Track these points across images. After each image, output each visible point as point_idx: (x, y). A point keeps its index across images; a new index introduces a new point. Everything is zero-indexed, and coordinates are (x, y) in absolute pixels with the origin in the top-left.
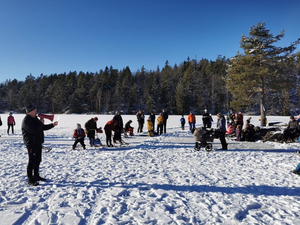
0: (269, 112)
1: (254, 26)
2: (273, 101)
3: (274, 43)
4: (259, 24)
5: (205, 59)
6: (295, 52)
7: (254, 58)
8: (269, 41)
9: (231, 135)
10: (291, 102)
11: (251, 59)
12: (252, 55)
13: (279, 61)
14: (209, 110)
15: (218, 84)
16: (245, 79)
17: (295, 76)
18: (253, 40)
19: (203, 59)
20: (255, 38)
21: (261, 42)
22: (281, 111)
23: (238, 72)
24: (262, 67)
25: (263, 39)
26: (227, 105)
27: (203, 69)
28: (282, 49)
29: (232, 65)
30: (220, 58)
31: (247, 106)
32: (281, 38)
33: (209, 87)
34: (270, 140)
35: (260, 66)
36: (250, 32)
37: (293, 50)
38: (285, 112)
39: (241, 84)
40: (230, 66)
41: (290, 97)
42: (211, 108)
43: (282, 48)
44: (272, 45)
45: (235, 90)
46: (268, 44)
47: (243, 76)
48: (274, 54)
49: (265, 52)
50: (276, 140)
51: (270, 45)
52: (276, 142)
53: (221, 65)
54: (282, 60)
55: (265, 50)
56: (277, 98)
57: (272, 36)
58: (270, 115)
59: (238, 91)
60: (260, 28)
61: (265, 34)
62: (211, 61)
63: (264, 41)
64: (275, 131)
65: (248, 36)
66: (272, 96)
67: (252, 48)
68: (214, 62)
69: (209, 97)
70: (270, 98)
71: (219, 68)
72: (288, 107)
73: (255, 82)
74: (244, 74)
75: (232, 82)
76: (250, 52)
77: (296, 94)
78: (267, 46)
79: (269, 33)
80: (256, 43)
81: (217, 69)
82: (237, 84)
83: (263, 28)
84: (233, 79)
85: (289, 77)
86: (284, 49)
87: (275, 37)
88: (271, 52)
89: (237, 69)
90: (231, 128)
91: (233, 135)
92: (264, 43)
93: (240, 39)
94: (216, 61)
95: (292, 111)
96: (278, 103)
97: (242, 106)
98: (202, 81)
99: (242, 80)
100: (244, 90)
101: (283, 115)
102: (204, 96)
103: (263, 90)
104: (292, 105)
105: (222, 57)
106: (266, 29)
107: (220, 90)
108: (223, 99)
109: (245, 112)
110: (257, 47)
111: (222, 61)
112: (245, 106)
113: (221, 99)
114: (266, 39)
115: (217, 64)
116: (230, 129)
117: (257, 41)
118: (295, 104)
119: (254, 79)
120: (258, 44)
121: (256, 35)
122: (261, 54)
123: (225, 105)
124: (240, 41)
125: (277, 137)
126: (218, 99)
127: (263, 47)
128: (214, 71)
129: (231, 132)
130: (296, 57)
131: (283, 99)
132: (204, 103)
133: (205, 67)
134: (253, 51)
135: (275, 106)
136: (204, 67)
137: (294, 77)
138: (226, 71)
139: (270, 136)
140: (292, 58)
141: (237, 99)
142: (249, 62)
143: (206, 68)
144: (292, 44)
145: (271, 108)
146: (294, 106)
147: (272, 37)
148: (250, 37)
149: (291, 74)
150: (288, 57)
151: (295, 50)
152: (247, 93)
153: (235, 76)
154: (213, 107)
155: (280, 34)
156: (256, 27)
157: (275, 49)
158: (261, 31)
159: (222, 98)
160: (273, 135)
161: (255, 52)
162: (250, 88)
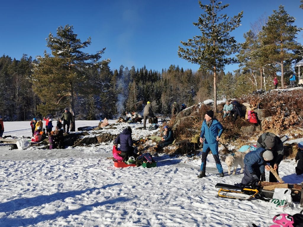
0: (77, 116)
1: (61, 27)
2: (81, 106)
3: (82, 48)
4: (66, 26)
5: (7, 57)
6: (100, 60)
7: (62, 60)
8: (77, 46)
9: (37, 144)
10: (96, 107)
11: (59, 61)
12: (60, 56)
13: (86, 67)
14: (13, 115)
15: (24, 86)
16: (54, 81)
17: (101, 82)
18: (61, 41)
19: (4, 56)
20: (63, 40)
21: (69, 45)
22: (88, 116)
23: (46, 73)
24: (71, 71)
25: (71, 42)
26: (35, 110)
27: (4, 67)
28: (89, 56)
29: (38, 65)
30: (25, 57)
31: (56, 111)
32: (88, 45)
33: (12, 89)
34: (79, 145)
35: (68, 69)
36: (58, 32)
37: (99, 59)
38: (91, 117)
39: (49, 87)
40: (36, 65)
41: (95, 103)
42: (15, 113)
43: (89, 54)
44: (80, 50)
45: (42, 92)
46: (76, 49)
47: (51, 78)
48: (82, 60)
49: (73, 56)
50: (85, 145)
51: (77, 50)
52: (85, 146)
53: (27, 65)
54: (89, 66)
55: (73, 54)
56: (84, 104)
57: (80, 41)
58: (78, 120)
59: (46, 94)
60: (68, 31)
61: (73, 38)
62: (15, 59)
63: (72, 45)
64: (84, 135)
65: (55, 36)
66: (81, 101)
67: (60, 49)
68: (19, 61)
69: (13, 100)
70: (78, 103)
71: (24, 68)
72: (93, 112)
73: (65, 86)
74: (52, 76)
75: (38, 83)
76: (58, 53)
77: (100, 100)
78: (75, 50)
79: (77, 38)
80: (64, 46)
81: (23, 69)
82: (45, 86)
83: (71, 32)
84: (39, 80)
85: (96, 83)
86: (91, 56)
87: (82, 43)
88: (79, 58)
89: (44, 69)
90: (37, 135)
91: (41, 144)
92: (72, 46)
93: (47, 38)
94: (21, 60)
95: (97, 116)
96: (85, 108)
97: (50, 111)
98: (3, 82)
99: (50, 82)
100: (52, 94)
101: (89, 120)
102: (6, 99)
103: (72, 94)
104: (97, 110)
105: (29, 57)
106: (74, 33)
107: (26, 93)
108: (30, 103)
109: (54, 117)
110: (65, 50)
111: (28, 61)
112: (54, 110)
113: (27, 103)
114: (74, 44)
115: (23, 64)
116: (36, 137)
117: (65, 43)
118: (99, 109)
119: (64, 83)
120: (67, 46)
121: (64, 37)
122: (69, 57)
123: (32, 110)
124: (47, 40)
125: (86, 141)
126: (23, 103)
127: (71, 50)
128: (19, 71)
129: (38, 140)
130: (102, 65)
131: (90, 105)
132: (6, 107)
133: (7, 65)
134: (61, 52)
135: (83, 111)
136: (5, 65)
137: (99, 84)
138: (31, 70)
139: (79, 141)
140: (98, 66)
141: (44, 103)
142: (58, 64)
143: (9, 67)
144: (98, 53)
145: (79, 113)
146: (98, 111)
147: (80, 43)
148: (58, 38)
149: (98, 81)
150: (95, 64)
151: (100, 59)
152: (56, 97)
153: (42, 77)
154: (18, 112)
155: (87, 41)
156: (64, 29)
157: (82, 55)
158: (68, 34)
159: (29, 101)
160: (82, 139)
161: (63, 54)
162: (59, 91)
